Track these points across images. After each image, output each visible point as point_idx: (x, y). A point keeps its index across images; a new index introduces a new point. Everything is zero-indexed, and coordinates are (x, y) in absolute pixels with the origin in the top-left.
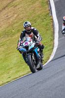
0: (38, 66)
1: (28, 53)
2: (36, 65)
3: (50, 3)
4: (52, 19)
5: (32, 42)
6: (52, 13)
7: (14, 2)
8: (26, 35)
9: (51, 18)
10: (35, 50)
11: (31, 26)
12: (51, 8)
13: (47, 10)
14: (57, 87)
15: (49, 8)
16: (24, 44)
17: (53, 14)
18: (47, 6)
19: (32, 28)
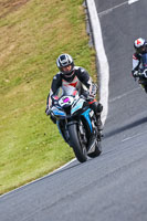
0: (92, 149)
1: (69, 120)
2: (88, 146)
3: (89, 20)
4: (95, 55)
5: (77, 97)
6: (93, 42)
7: (8, 17)
8: (64, 83)
9: (93, 52)
10: (85, 114)
11: (72, 65)
12: (92, 31)
13: (84, 33)
14: (105, 208)
15: (88, 30)
16: (61, 101)
17: (96, 43)
18: (83, 25)
19: (76, 68)
